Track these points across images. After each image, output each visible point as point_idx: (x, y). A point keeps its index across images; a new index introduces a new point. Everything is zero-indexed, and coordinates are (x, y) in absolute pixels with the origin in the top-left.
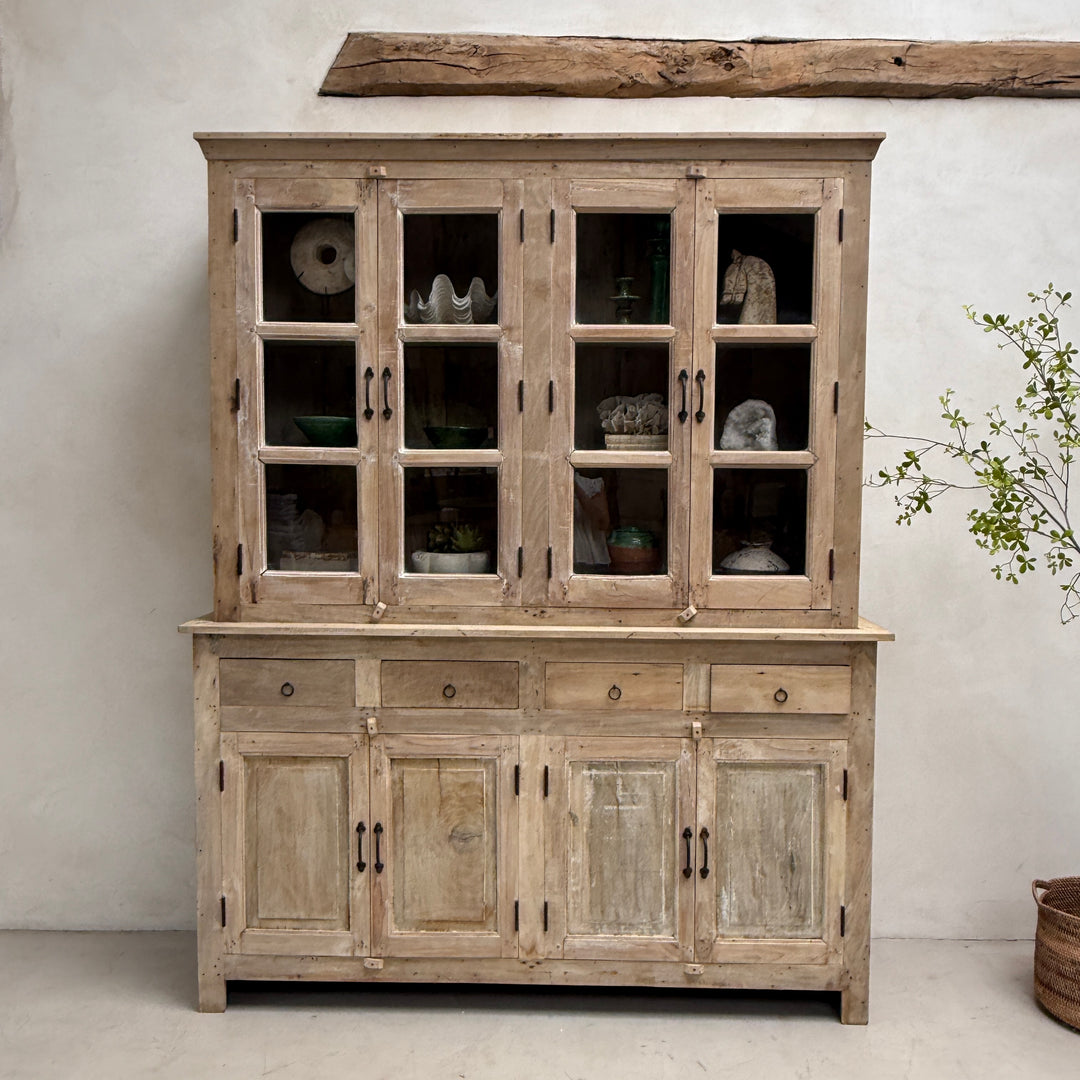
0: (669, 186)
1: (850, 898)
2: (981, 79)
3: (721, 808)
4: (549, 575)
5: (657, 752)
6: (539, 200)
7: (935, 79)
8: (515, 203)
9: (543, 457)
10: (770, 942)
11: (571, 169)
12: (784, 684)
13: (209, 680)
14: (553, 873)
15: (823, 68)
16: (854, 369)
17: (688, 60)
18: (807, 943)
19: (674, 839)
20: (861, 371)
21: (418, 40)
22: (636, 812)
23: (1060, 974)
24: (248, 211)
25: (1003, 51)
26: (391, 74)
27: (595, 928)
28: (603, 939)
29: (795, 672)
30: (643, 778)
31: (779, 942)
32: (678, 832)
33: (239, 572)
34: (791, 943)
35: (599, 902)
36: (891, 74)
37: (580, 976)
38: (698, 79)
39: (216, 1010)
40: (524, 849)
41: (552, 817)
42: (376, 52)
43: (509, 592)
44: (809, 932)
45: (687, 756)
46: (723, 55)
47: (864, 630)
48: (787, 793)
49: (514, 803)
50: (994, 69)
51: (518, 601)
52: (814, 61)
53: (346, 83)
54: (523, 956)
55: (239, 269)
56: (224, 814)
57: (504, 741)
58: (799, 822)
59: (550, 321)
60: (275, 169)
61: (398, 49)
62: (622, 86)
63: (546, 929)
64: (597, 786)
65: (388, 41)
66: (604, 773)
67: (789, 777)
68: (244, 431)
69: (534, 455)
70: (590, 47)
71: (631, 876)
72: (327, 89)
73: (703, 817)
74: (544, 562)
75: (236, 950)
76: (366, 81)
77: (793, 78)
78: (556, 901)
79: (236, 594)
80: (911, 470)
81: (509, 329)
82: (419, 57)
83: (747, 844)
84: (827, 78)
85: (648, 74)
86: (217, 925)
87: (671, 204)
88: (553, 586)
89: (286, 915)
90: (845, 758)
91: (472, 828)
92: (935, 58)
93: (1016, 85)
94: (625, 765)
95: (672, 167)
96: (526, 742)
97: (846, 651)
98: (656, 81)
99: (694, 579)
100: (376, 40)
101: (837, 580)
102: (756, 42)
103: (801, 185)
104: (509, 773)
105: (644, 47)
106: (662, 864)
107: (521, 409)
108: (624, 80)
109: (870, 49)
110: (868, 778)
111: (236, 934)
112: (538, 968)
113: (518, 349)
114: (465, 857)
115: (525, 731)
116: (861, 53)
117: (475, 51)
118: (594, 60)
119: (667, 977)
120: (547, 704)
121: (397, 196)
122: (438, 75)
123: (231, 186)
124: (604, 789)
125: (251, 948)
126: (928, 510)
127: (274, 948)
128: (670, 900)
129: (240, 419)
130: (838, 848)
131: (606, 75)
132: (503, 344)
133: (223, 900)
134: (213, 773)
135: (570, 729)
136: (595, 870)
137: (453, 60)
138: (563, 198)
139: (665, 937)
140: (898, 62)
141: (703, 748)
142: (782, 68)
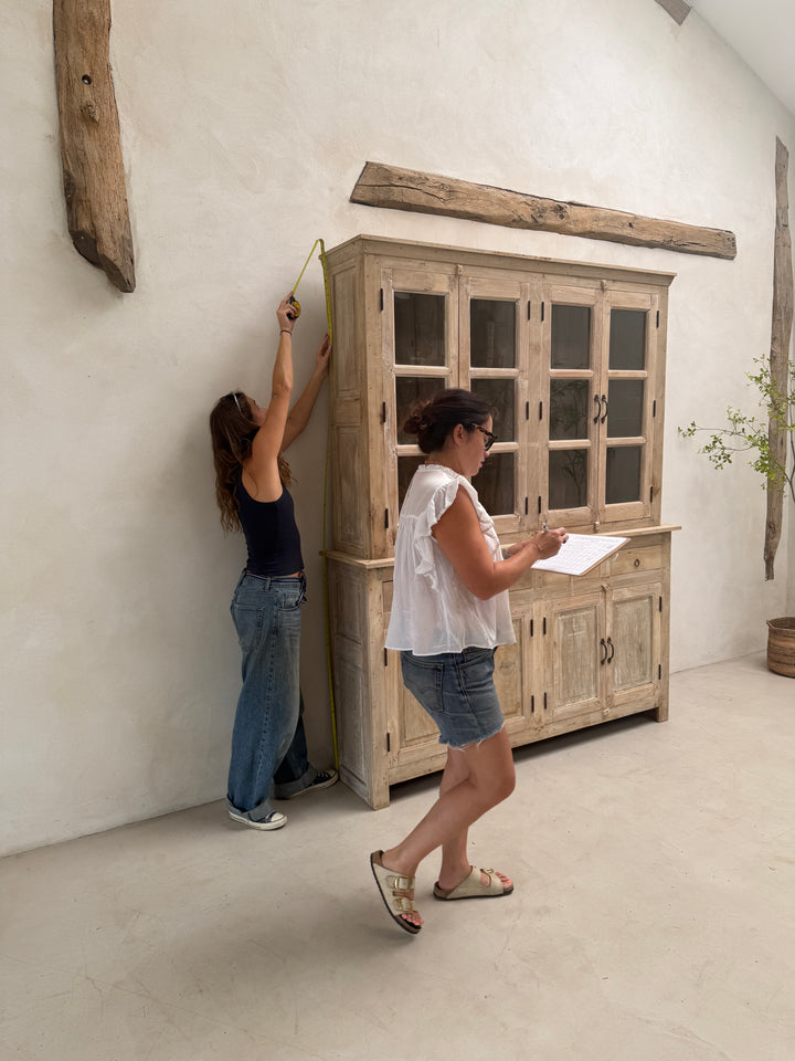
0: (592, 292)
1: (662, 660)
2: (659, 239)
3: (615, 625)
4: (540, 512)
5: (588, 602)
6: (537, 296)
7: (645, 237)
8: (525, 296)
9: (537, 445)
10: (633, 690)
11: (550, 278)
12: (638, 556)
13: (377, 597)
14: (548, 676)
15: (602, 224)
16: (660, 394)
17: (544, 210)
18: (647, 686)
19: (596, 645)
20: (664, 395)
21: (411, 174)
22: (581, 634)
23: (786, 655)
24: (388, 290)
25: (667, 225)
26: (397, 194)
27: (565, 701)
28: (569, 706)
29: (642, 551)
30: (584, 616)
31: (638, 689)
32: (599, 641)
33: (387, 526)
34: (641, 688)
35: (567, 687)
36: (627, 232)
37: (560, 729)
38: (548, 222)
39: (385, 806)
40: (535, 667)
41: (547, 645)
42: (387, 178)
43: (521, 523)
44: (647, 681)
45: (602, 601)
46: (559, 209)
47: (664, 525)
48: (638, 612)
49: (531, 641)
50: (665, 235)
51: (525, 528)
52: (597, 219)
53: (368, 196)
54: (535, 725)
55: (384, 329)
56: (388, 681)
57: (526, 607)
58: (643, 627)
59: (540, 367)
60: (404, 264)
61: (401, 179)
62: (514, 221)
63: (545, 707)
64: (565, 624)
65: (395, 172)
66: (568, 616)
67: (639, 604)
68: (388, 436)
69: (533, 445)
70: (499, 194)
71: (579, 670)
72: (356, 198)
73: (609, 632)
74: (537, 505)
75: (396, 764)
76: (382, 197)
77: (588, 227)
78: (549, 691)
79: (385, 540)
80: (717, 444)
81: (522, 371)
82: (413, 186)
83: (624, 642)
84: (603, 230)
85: (526, 215)
86: (385, 751)
87: (592, 303)
88: (541, 518)
89: (421, 735)
90: (660, 590)
91: (510, 660)
92: (645, 226)
93: (672, 244)
94: (575, 611)
95: (592, 282)
96: (535, 606)
97: (660, 537)
98: (530, 220)
99: (600, 508)
100: (387, 170)
101: (654, 502)
102: (571, 204)
103: (642, 297)
104: (528, 625)
105: (524, 199)
106: (590, 660)
107: (527, 418)
108: (516, 217)
109: (620, 217)
110: (668, 599)
111: (395, 754)
112: (543, 731)
113: (526, 383)
114: (508, 677)
115: (535, 601)
116: (616, 218)
117: (442, 187)
118: (503, 203)
119: (595, 719)
120: (545, 584)
121: (469, 287)
122: (423, 200)
123: (379, 272)
124: (568, 625)
125: (404, 760)
126: (730, 462)
127: (416, 756)
128: (595, 677)
129: (386, 428)
130: (657, 637)
131: (508, 213)
132: (520, 380)
133: (388, 735)
134: (381, 656)
135: (554, 596)
136: (565, 670)
137: (432, 191)
138: (548, 295)
139: (593, 698)
140: (630, 225)
141: (608, 596)
142: (583, 221)
